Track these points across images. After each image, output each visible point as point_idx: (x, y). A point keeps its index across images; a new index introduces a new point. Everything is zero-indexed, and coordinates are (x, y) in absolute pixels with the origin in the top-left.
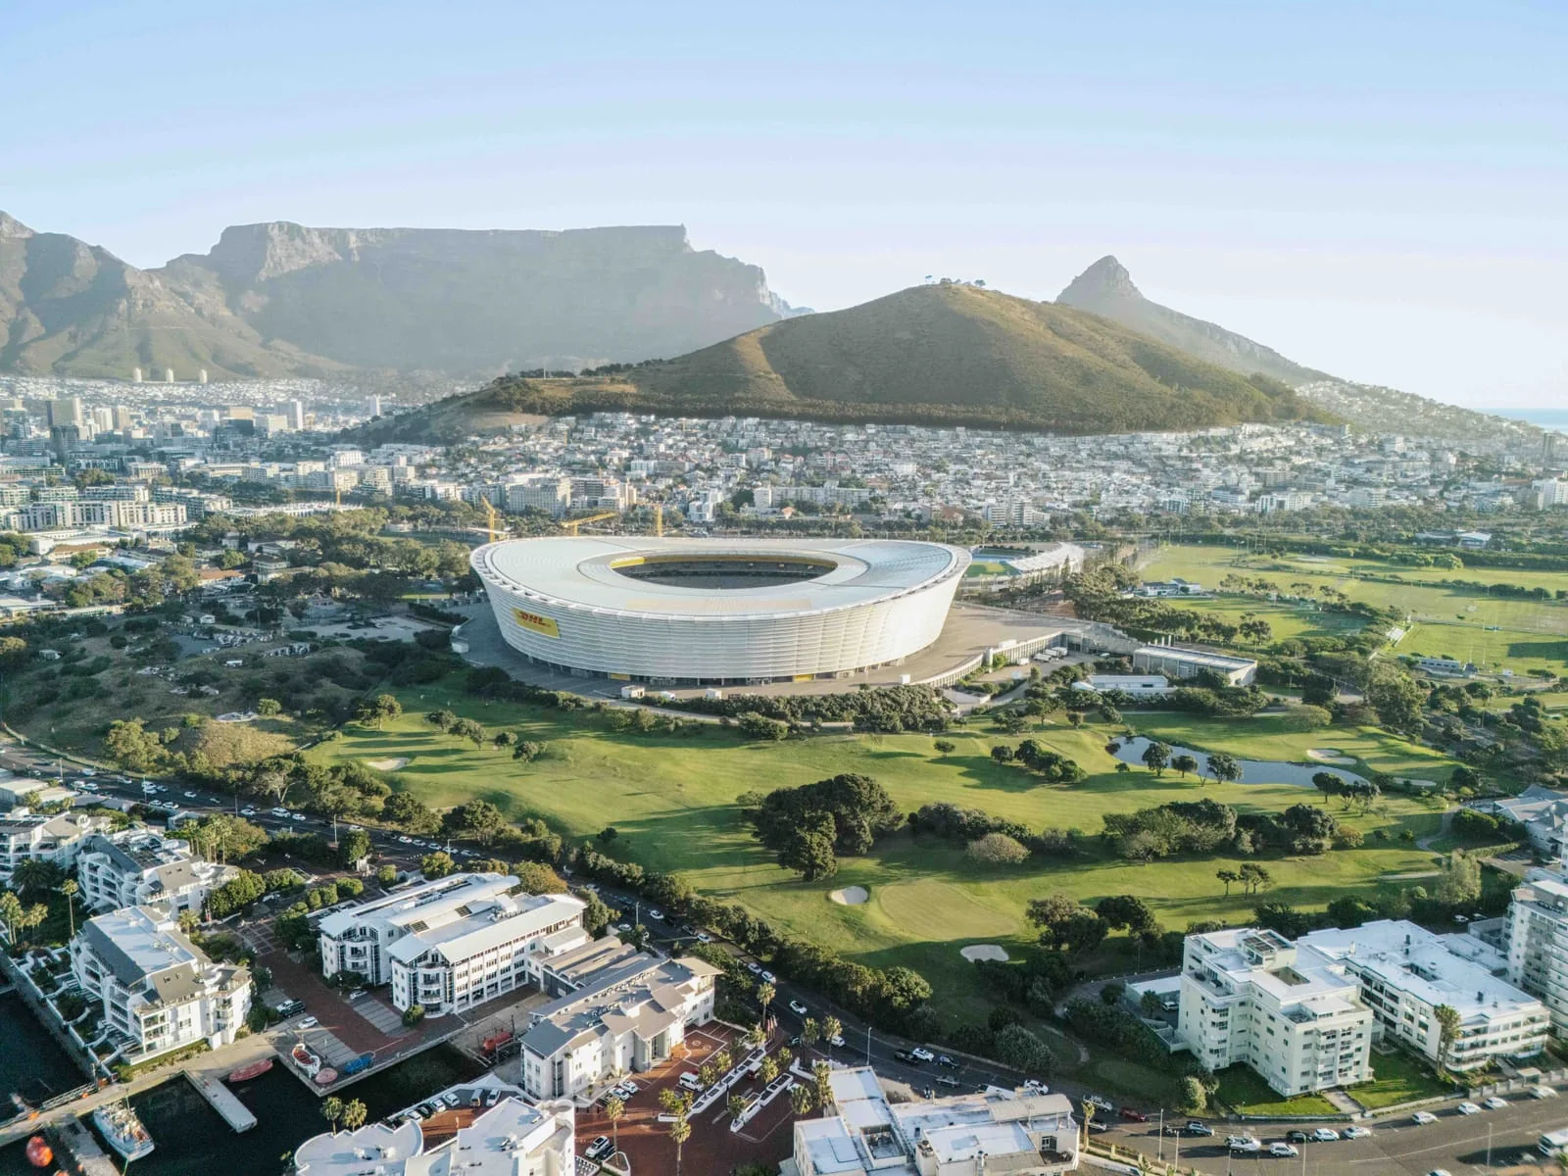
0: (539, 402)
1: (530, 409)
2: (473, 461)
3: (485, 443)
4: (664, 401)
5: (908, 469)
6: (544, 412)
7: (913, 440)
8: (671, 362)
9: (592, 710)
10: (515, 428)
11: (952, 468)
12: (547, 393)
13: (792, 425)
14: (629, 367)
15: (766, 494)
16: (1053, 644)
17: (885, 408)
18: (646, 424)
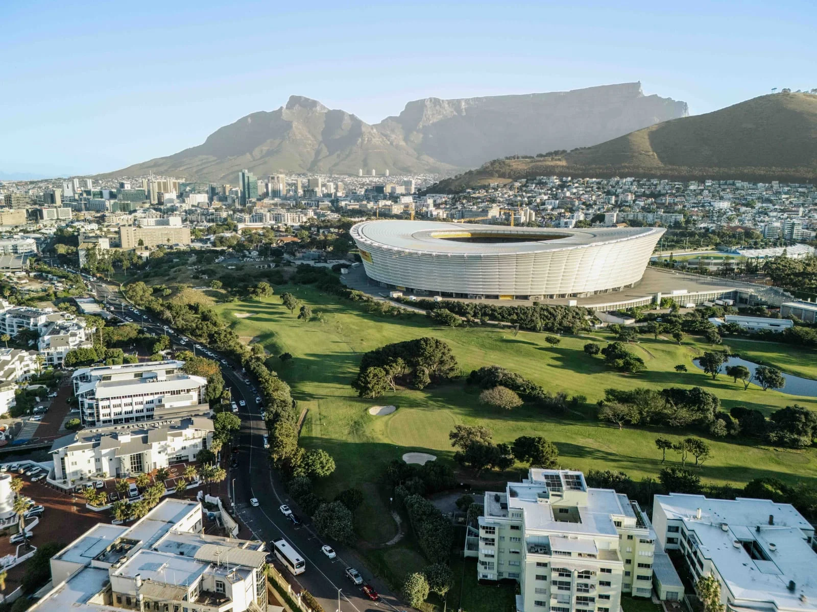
0: (508, 171)
1: (502, 176)
2: (464, 201)
3: (474, 193)
4: (579, 169)
5: (725, 205)
6: (510, 177)
7: (737, 189)
8: (589, 148)
9: (365, 301)
10: (492, 185)
11: (758, 205)
12: (515, 167)
13: (655, 182)
14: (564, 151)
15: (612, 216)
16: (727, 296)
17: (722, 170)
18: (566, 182)
